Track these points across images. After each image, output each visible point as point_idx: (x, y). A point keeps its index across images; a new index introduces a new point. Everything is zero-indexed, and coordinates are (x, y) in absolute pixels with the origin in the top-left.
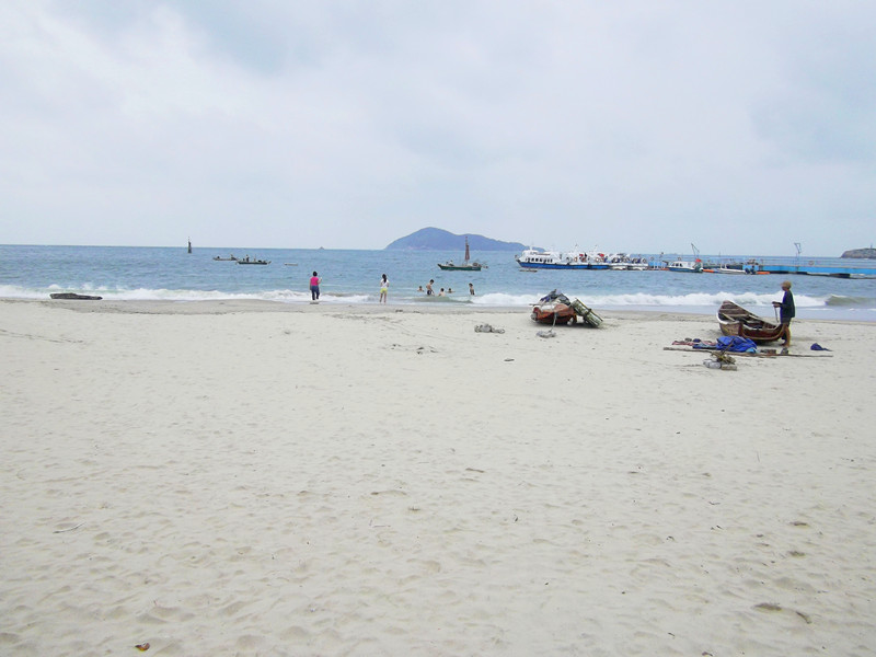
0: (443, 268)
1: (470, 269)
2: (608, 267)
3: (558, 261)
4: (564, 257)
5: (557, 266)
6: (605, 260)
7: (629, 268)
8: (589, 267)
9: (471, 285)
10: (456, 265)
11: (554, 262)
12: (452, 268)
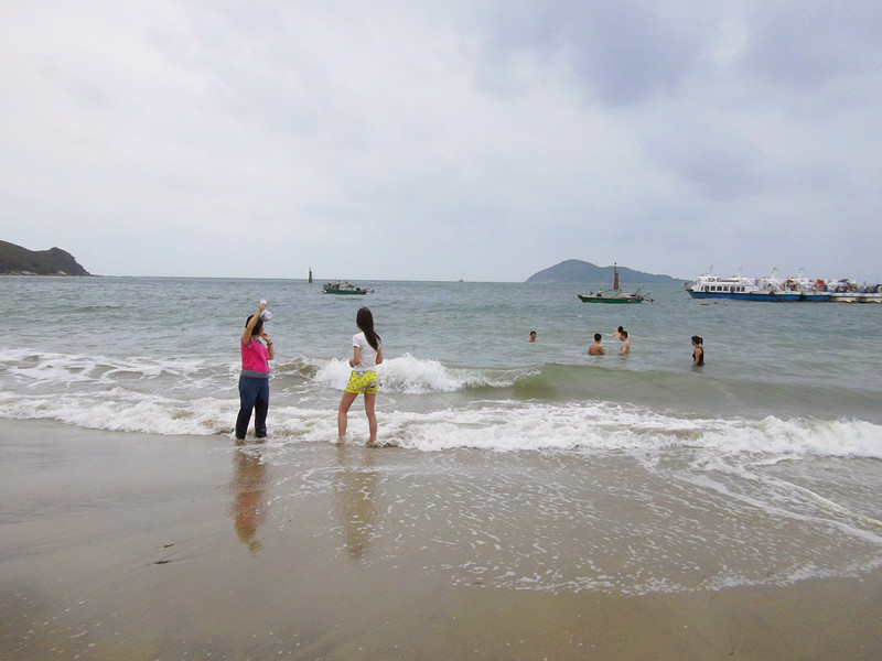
0: (585, 300)
1: (624, 301)
2: (829, 299)
3: (756, 290)
4: (761, 285)
5: (753, 297)
6: (825, 289)
7: (861, 301)
8: (802, 298)
9: (697, 340)
10: (604, 296)
11: (747, 291)
12: (599, 299)
